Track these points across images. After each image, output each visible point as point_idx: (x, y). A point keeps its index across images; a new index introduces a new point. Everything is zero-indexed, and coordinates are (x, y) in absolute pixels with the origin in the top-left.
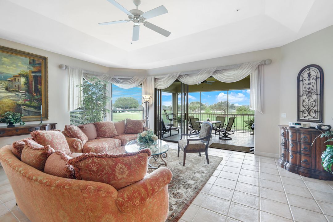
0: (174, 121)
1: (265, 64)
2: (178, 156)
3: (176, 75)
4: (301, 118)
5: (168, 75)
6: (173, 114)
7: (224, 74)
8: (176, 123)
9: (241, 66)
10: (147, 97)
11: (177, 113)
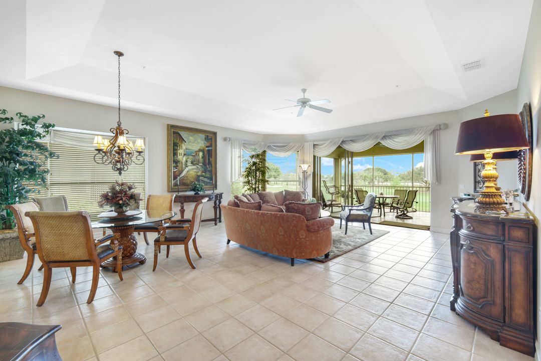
0: (337, 195)
1: (440, 129)
2: (341, 228)
3: (338, 142)
4: (478, 190)
5: (329, 141)
6: (335, 186)
7: (394, 140)
8: (340, 198)
9: (412, 131)
10: (305, 167)
11: (341, 186)
